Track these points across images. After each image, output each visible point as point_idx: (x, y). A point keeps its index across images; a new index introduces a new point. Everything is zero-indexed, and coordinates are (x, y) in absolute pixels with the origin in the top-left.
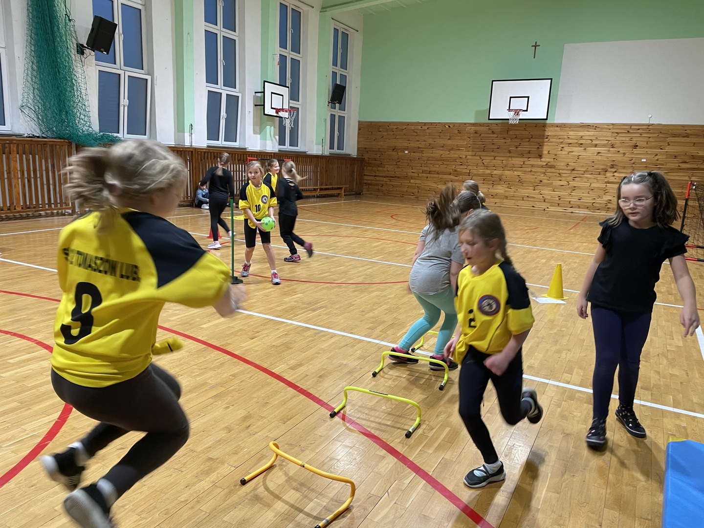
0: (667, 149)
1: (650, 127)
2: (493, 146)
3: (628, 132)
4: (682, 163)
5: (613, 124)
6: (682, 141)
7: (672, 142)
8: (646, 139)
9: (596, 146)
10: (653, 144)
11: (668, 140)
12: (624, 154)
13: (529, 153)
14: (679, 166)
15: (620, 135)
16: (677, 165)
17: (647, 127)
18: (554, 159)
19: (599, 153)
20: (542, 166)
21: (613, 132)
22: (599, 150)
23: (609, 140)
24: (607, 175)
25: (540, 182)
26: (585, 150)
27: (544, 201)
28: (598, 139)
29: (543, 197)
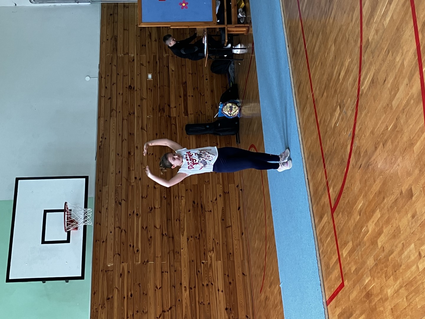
0: (132, 55)
1: (103, 76)
2: (137, 295)
3: (110, 98)
4: (151, 38)
5: (99, 118)
7: (123, 51)
8: (120, 78)
9: (131, 134)
10: (126, 70)
11: (120, 55)
12: (142, 99)
14: (156, 41)
15: (114, 108)
16: (154, 43)
17: (103, 79)
18: (155, 188)
19: (142, 128)
20: (169, 204)
21: (111, 116)
22: (138, 129)
23: (123, 119)
24: (175, 116)
25: (196, 203)
26: (139, 147)
27: (226, 193)
28: (121, 133)
29: (220, 196)
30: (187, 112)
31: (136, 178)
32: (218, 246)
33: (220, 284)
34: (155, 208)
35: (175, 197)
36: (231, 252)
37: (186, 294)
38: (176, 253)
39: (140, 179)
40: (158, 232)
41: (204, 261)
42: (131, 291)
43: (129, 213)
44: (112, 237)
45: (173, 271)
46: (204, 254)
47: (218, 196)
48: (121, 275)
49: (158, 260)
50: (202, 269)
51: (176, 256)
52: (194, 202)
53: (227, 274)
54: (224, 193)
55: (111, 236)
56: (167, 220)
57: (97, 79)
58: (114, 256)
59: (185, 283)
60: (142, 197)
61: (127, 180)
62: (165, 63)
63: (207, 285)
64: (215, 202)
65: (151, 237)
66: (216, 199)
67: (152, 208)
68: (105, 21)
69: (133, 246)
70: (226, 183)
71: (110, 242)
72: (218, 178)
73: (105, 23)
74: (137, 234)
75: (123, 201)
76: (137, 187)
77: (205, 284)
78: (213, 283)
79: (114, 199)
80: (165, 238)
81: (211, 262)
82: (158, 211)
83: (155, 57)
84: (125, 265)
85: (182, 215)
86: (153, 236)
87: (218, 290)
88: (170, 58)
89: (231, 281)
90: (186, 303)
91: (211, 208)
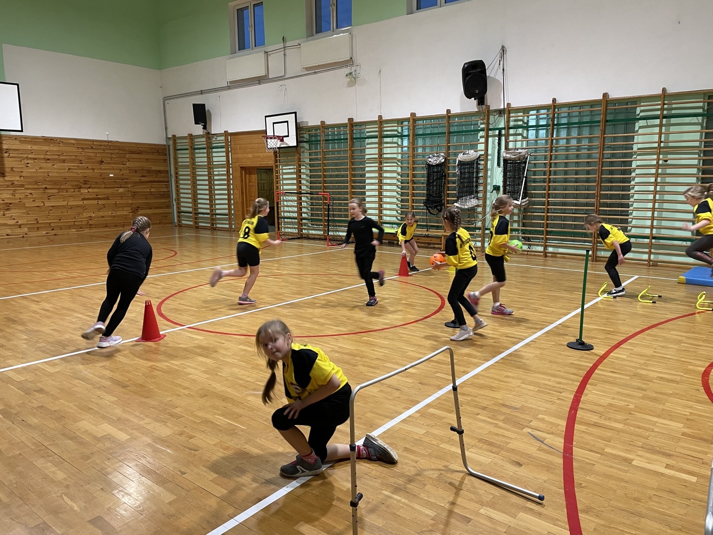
0: (128, 164)
1: (110, 144)
3: (92, 147)
4: (142, 176)
5: (76, 139)
6: (138, 157)
7: (130, 158)
8: (109, 155)
9: (64, 161)
10: (116, 159)
11: (127, 156)
12: (93, 169)
14: (140, 180)
15: (84, 151)
16: (139, 178)
17: (108, 143)
18: (21, 176)
19: (69, 169)
20: (8, 186)
21: (78, 148)
22: (68, 166)
23: (76, 156)
24: (82, 191)
25: (10, 205)
26: (54, 166)
27: (20, 226)
28: (64, 154)
29: (17, 222)
30: (85, 200)
31: (28, 163)
34: (4, 176)
35: (13, 190)
47: (17, 221)
57: (106, 139)
60: (12, 168)
61: (26, 158)
62: (123, 186)
64: (12, 218)
67: (4, 174)
68: (153, 147)
70: (28, 226)
72: (31, 221)
73: (151, 147)
75: (9, 154)
76: (20, 164)
79: (9, 148)
83: (128, 179)
88: (128, 189)
91: (6, 215)
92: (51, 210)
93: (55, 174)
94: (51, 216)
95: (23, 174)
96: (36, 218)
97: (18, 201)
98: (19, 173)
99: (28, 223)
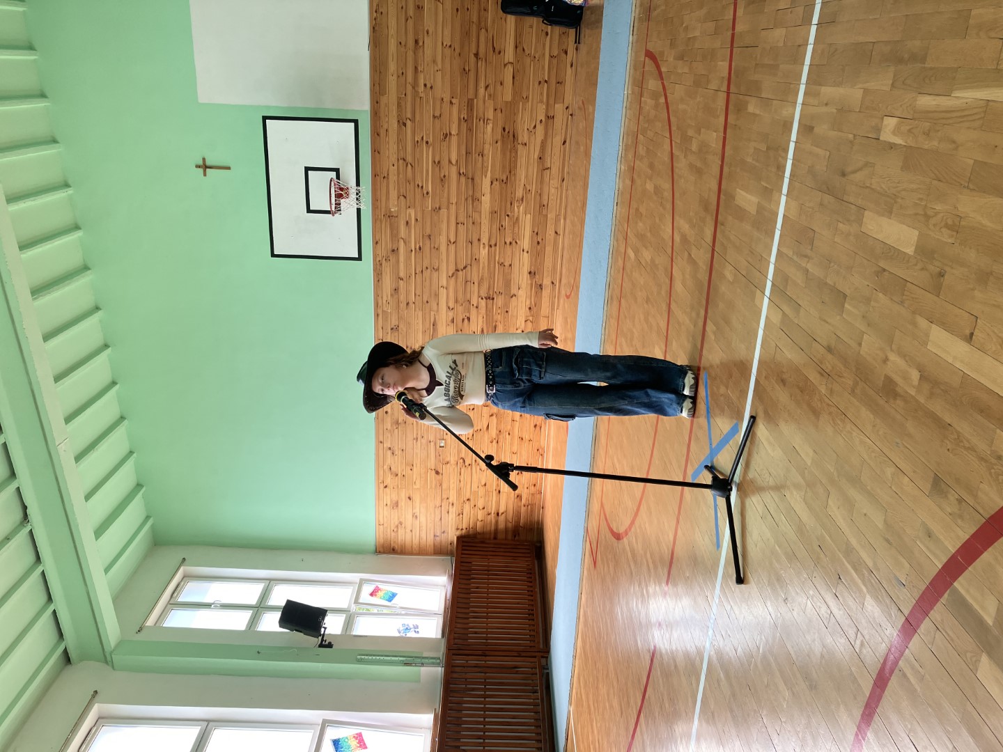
2: (427, 249)
9: (419, 8)
13: (439, 162)
18: (451, 103)
20: (470, 129)
25: (507, 131)
26: (430, 32)
27: (550, 118)
28: (404, 5)
29: (541, 121)
31: (425, 85)
32: (529, 195)
33: (526, 243)
34: (450, 134)
35: (478, 120)
36: (545, 203)
37: (484, 252)
38: (475, 200)
39: (431, 87)
40: (454, 170)
41: (509, 214)
42: (419, 243)
43: (416, 140)
44: (396, 172)
45: (471, 223)
46: (511, 204)
47: (538, 122)
48: (407, 223)
49: (453, 208)
50: (506, 222)
51: (475, 204)
52: (504, 129)
53: (536, 232)
54: (548, 117)
55: (393, 170)
56: (467, 153)
58: (398, 198)
59: (485, 240)
60: (434, 117)
61: (413, 88)
63: (511, 243)
64: (533, 131)
65: (444, 176)
66: (535, 127)
67: (447, 134)
69: (422, 187)
70: (552, 101)
71: (393, 178)
72: (542, 94)
74: (427, 171)
75: (408, 120)
76: (427, 102)
77: (508, 243)
78: (518, 241)
79: (396, 117)
80: (463, 179)
81: (518, 215)
82: (454, 140)
84: (412, 212)
85: (487, 146)
86: (447, 174)
87: (523, 251)
89: (540, 241)
90: (484, 263)
91: (526, 140)
92: (524, 50)
93: (447, 32)
94: (536, 51)
95: (447, 99)
96: (536, 84)
97: (500, 114)
98: (444, 105)
99: (545, 100)
